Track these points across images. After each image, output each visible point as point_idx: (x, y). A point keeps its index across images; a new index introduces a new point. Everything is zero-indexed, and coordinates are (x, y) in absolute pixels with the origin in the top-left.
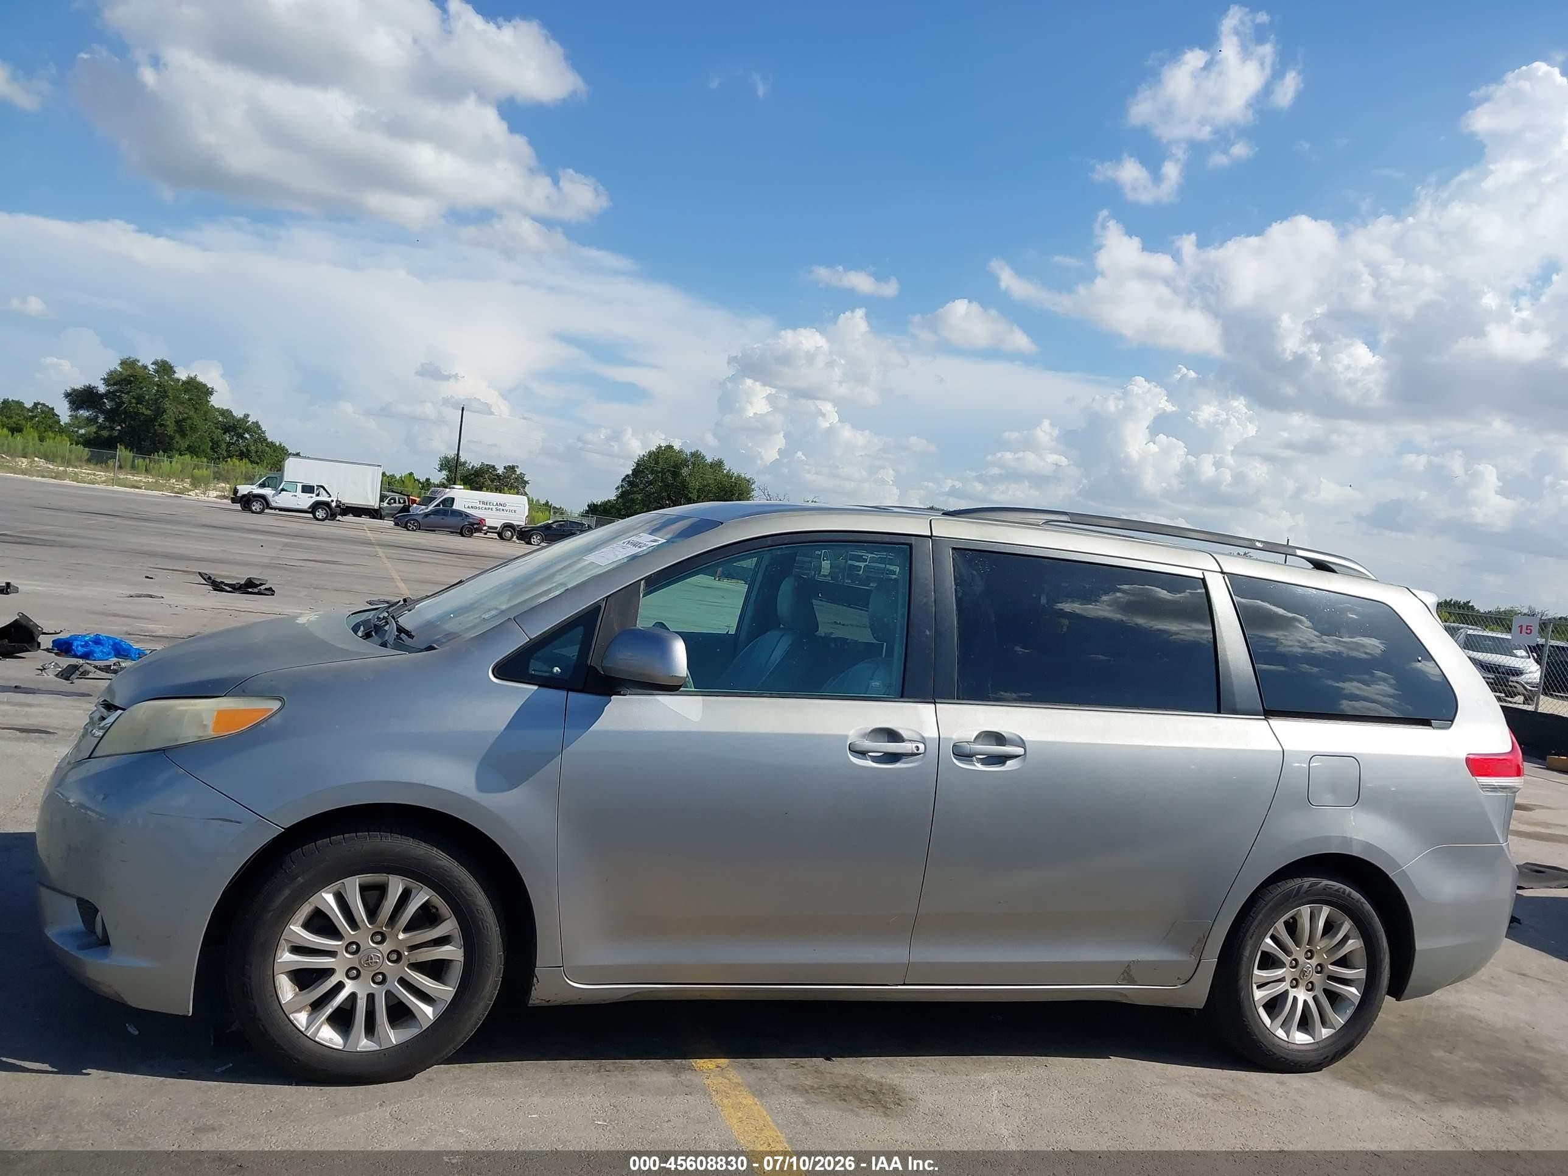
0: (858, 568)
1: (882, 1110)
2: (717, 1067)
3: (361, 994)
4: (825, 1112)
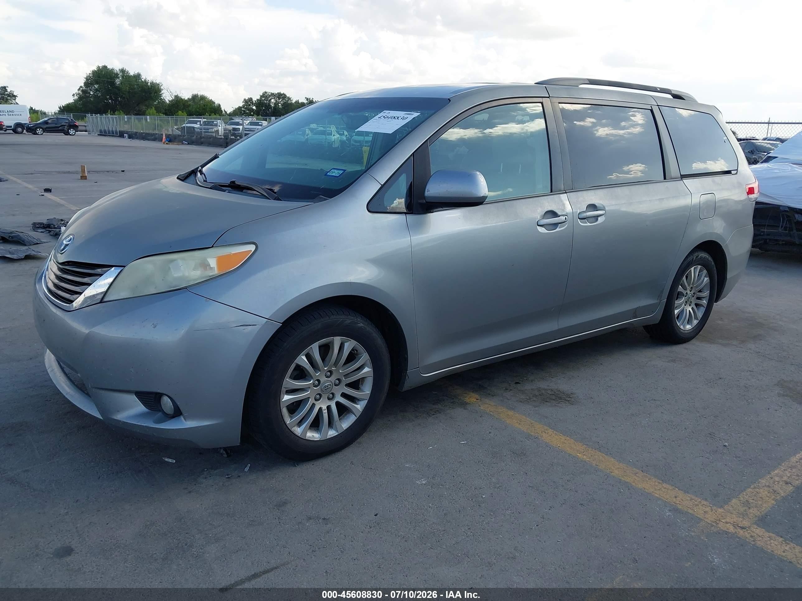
1: (567, 402)
2: (477, 399)
3: (324, 407)
4: (546, 410)
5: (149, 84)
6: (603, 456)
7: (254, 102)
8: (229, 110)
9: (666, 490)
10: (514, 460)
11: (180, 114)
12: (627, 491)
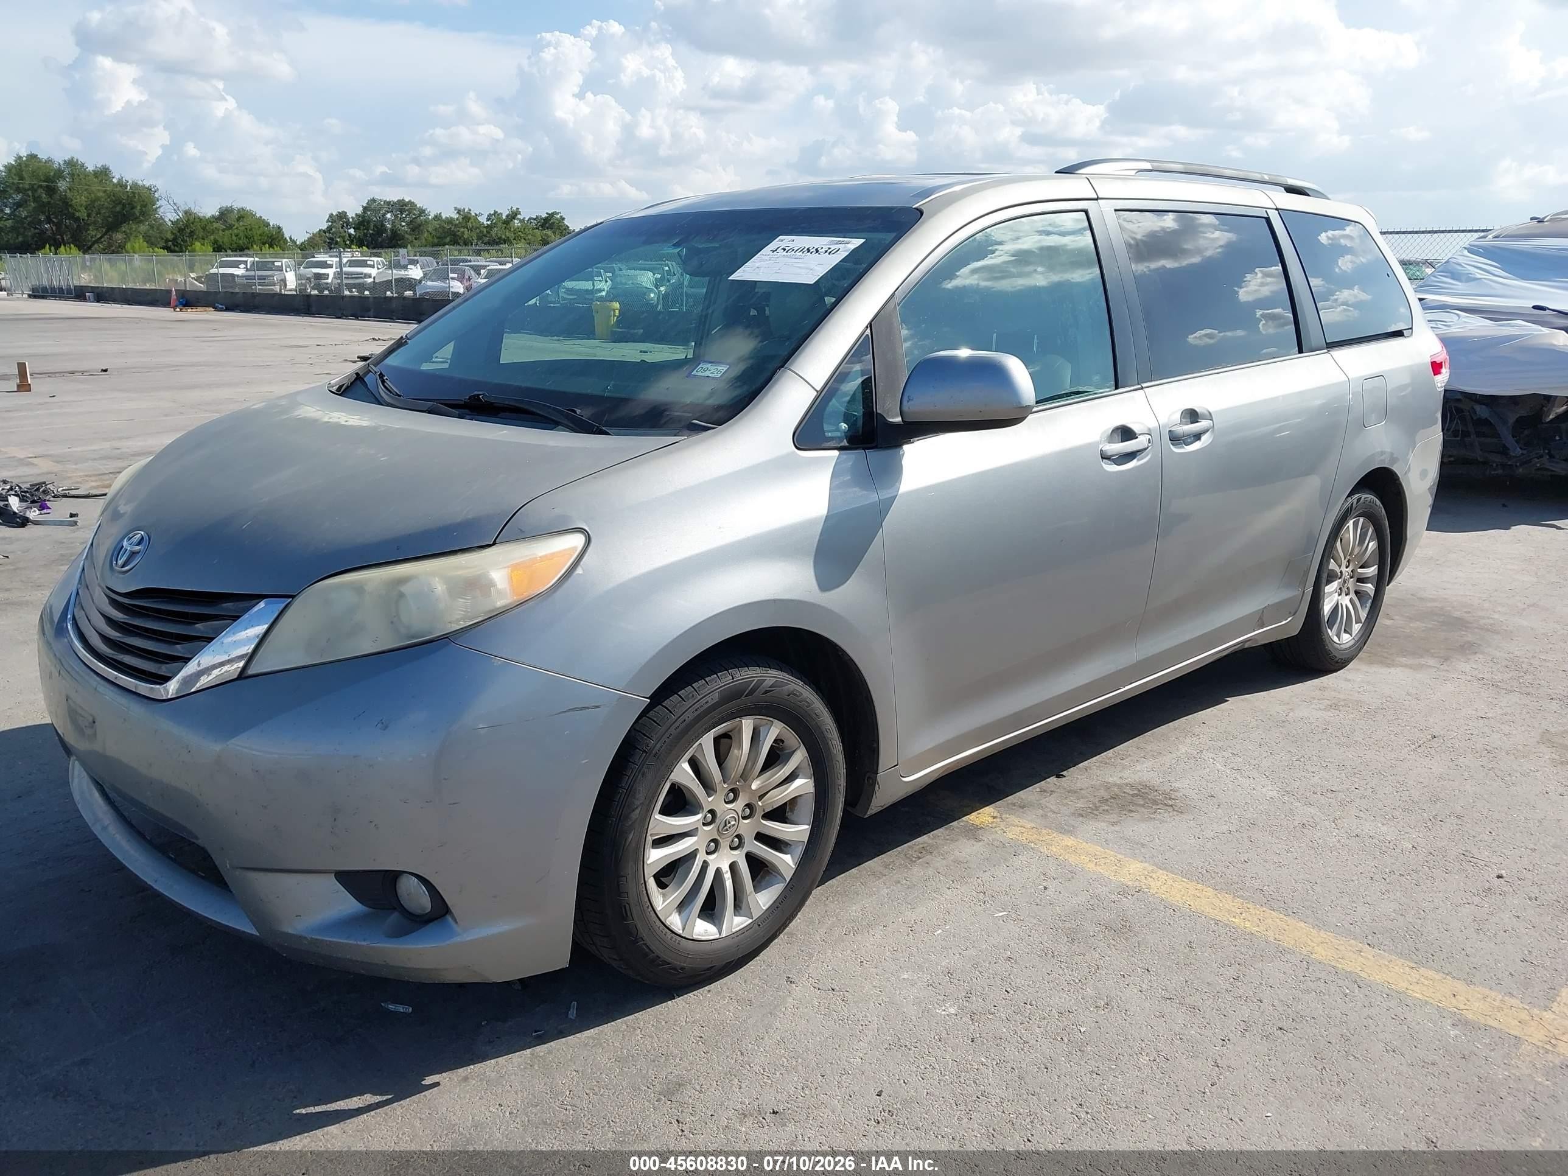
0: (326, 276)
1: (1170, 809)
2: (994, 818)
3: (725, 868)
4: (1136, 828)
5: (129, 187)
6: (1281, 920)
7: (351, 220)
8: (301, 238)
9: (1431, 982)
10: (1115, 943)
11: (197, 248)
12: (1356, 991)
